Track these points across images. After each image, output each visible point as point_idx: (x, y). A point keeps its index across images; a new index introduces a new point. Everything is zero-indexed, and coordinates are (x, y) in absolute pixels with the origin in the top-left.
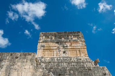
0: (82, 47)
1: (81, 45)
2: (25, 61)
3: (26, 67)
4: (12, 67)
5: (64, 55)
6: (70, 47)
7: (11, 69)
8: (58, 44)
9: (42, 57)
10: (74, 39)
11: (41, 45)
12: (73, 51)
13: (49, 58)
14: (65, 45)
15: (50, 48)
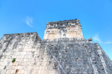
0: (79, 30)
1: (78, 29)
2: (28, 38)
3: (28, 43)
4: (18, 43)
5: (64, 37)
6: (69, 31)
7: (17, 44)
8: (60, 29)
9: (48, 39)
10: (72, 24)
11: (47, 31)
12: (71, 34)
13: (52, 40)
14: (65, 30)
15: (53, 32)
